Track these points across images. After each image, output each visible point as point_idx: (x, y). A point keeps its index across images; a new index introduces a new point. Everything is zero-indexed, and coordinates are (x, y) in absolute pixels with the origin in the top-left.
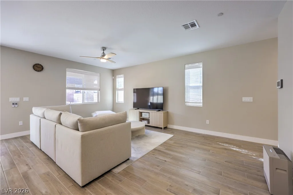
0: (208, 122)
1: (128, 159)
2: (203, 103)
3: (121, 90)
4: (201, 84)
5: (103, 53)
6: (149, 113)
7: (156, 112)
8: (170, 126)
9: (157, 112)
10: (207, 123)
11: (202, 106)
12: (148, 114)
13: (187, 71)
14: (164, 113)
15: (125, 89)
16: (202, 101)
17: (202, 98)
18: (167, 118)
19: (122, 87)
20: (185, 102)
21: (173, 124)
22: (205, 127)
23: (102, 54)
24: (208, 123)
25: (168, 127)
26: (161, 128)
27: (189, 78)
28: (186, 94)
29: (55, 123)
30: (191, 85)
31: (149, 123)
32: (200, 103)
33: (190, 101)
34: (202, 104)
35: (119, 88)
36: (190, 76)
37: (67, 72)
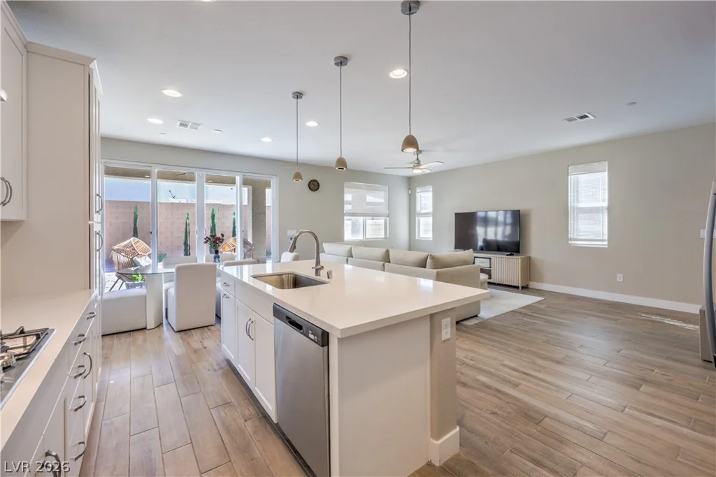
0: (620, 277)
1: (476, 316)
2: (609, 240)
3: (426, 215)
4: (605, 204)
5: (418, 159)
6: (490, 259)
7: (505, 256)
8: (533, 285)
9: (508, 257)
10: (618, 280)
11: (606, 246)
12: (488, 260)
13: (571, 178)
14: (521, 259)
15: (435, 214)
16: (606, 237)
17: (606, 231)
18: (529, 269)
19: (430, 210)
20: (568, 239)
21: (541, 281)
22: (614, 288)
23: (416, 162)
24: (622, 280)
25: (530, 287)
26: (517, 287)
27: (578, 191)
28: (571, 222)
29: (383, 263)
30: (581, 205)
31: (490, 278)
32: (602, 240)
33: (579, 238)
34: (606, 243)
35: (423, 211)
36: (580, 189)
37: (345, 189)
